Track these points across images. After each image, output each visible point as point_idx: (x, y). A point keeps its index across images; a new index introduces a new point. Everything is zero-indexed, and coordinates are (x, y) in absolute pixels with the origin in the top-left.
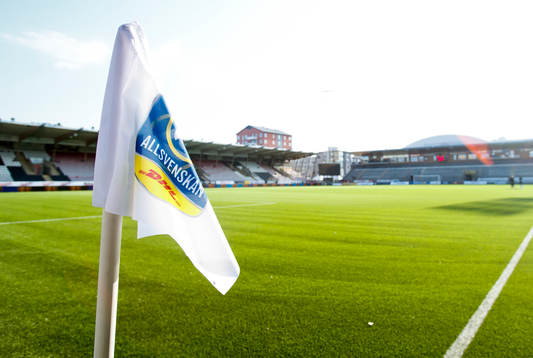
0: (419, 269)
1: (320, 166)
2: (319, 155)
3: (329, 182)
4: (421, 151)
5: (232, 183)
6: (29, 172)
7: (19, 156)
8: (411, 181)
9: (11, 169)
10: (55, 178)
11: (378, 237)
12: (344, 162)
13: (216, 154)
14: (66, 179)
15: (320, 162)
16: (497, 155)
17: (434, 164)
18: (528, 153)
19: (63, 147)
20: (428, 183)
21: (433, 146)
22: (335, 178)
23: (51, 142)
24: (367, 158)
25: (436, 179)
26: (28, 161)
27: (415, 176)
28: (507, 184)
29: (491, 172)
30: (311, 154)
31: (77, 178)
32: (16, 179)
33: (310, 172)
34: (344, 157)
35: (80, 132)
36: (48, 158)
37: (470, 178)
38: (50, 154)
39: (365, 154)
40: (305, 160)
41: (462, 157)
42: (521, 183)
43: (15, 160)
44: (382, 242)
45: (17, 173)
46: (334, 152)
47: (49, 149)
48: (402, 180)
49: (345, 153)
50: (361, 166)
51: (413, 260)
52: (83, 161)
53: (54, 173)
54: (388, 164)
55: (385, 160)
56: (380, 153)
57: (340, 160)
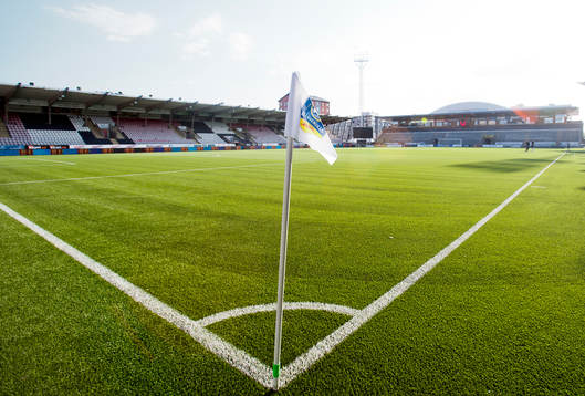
0: (430, 208)
1: (354, 129)
2: (353, 120)
3: (363, 144)
4: (446, 117)
5: (276, 145)
6: (98, 137)
7: (88, 123)
8: (436, 144)
9: (81, 133)
10: (121, 142)
11: (401, 186)
12: (376, 126)
13: (260, 119)
14: (131, 142)
15: (353, 126)
16: (514, 121)
17: (457, 129)
18: (543, 119)
19: (125, 113)
20: (451, 146)
21: (457, 112)
22: (368, 140)
23: (115, 109)
24: (397, 123)
25: (458, 142)
26: (96, 126)
27: (440, 139)
28: (522, 147)
29: (508, 137)
30: (346, 119)
31: (140, 142)
32: (87, 143)
33: (346, 135)
34: (376, 121)
35: (139, 99)
36: (113, 124)
37: (488, 142)
38: (115, 120)
39: (395, 119)
40: (342, 124)
41: (483, 122)
42: (532, 147)
43: (84, 126)
44: (405, 190)
45: (87, 138)
46: (367, 117)
47: (113, 115)
48: (427, 143)
49: (377, 118)
50: (392, 129)
51: (427, 202)
52: (143, 126)
53: (120, 137)
54: (416, 128)
55: (413, 125)
56: (408, 118)
57: (373, 124)
